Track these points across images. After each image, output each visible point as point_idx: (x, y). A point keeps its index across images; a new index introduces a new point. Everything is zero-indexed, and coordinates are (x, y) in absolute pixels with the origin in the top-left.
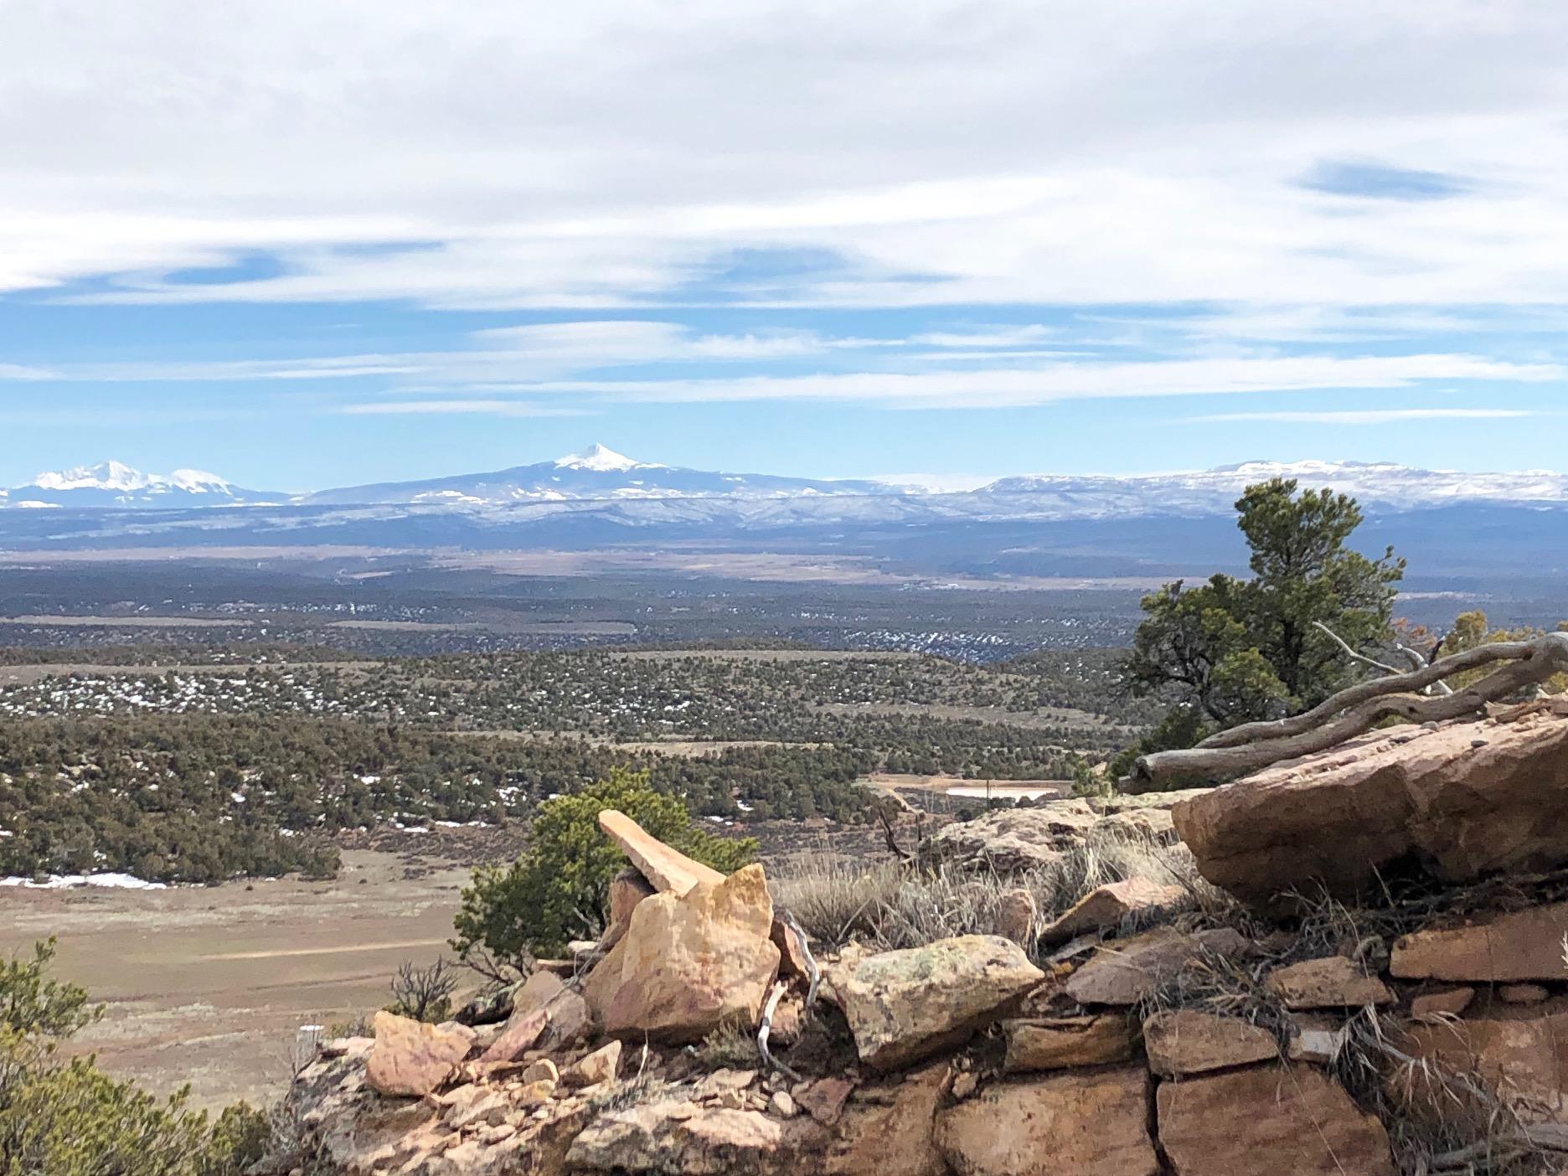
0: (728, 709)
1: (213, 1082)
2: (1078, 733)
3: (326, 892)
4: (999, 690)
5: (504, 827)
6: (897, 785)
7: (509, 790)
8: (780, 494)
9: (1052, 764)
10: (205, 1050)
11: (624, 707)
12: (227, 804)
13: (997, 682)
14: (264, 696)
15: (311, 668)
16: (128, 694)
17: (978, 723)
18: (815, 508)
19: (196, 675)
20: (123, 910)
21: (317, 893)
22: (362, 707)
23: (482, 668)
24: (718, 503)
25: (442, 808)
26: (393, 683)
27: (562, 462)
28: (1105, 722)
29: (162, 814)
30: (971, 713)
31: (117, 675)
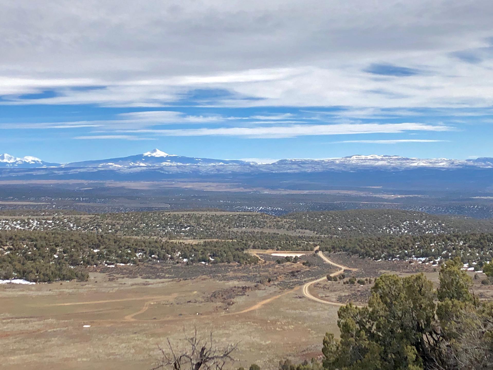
0: (201, 229)
1: (59, 342)
2: (309, 237)
3: (85, 285)
4: (284, 224)
5: (138, 265)
6: (257, 252)
7: (140, 254)
8: (212, 164)
9: (302, 246)
10: (55, 333)
11: (169, 229)
12: (53, 258)
13: (284, 221)
14: (58, 226)
15: (72, 217)
16: (15, 225)
17: (278, 234)
18: (224, 169)
19: (37, 219)
20: (23, 291)
21: (83, 285)
22: (88, 229)
23: (125, 217)
24: (194, 167)
25: (119, 259)
26: (98, 222)
27: (146, 154)
28: (317, 234)
29: (32, 261)
30: (276, 231)
31: (12, 219)
